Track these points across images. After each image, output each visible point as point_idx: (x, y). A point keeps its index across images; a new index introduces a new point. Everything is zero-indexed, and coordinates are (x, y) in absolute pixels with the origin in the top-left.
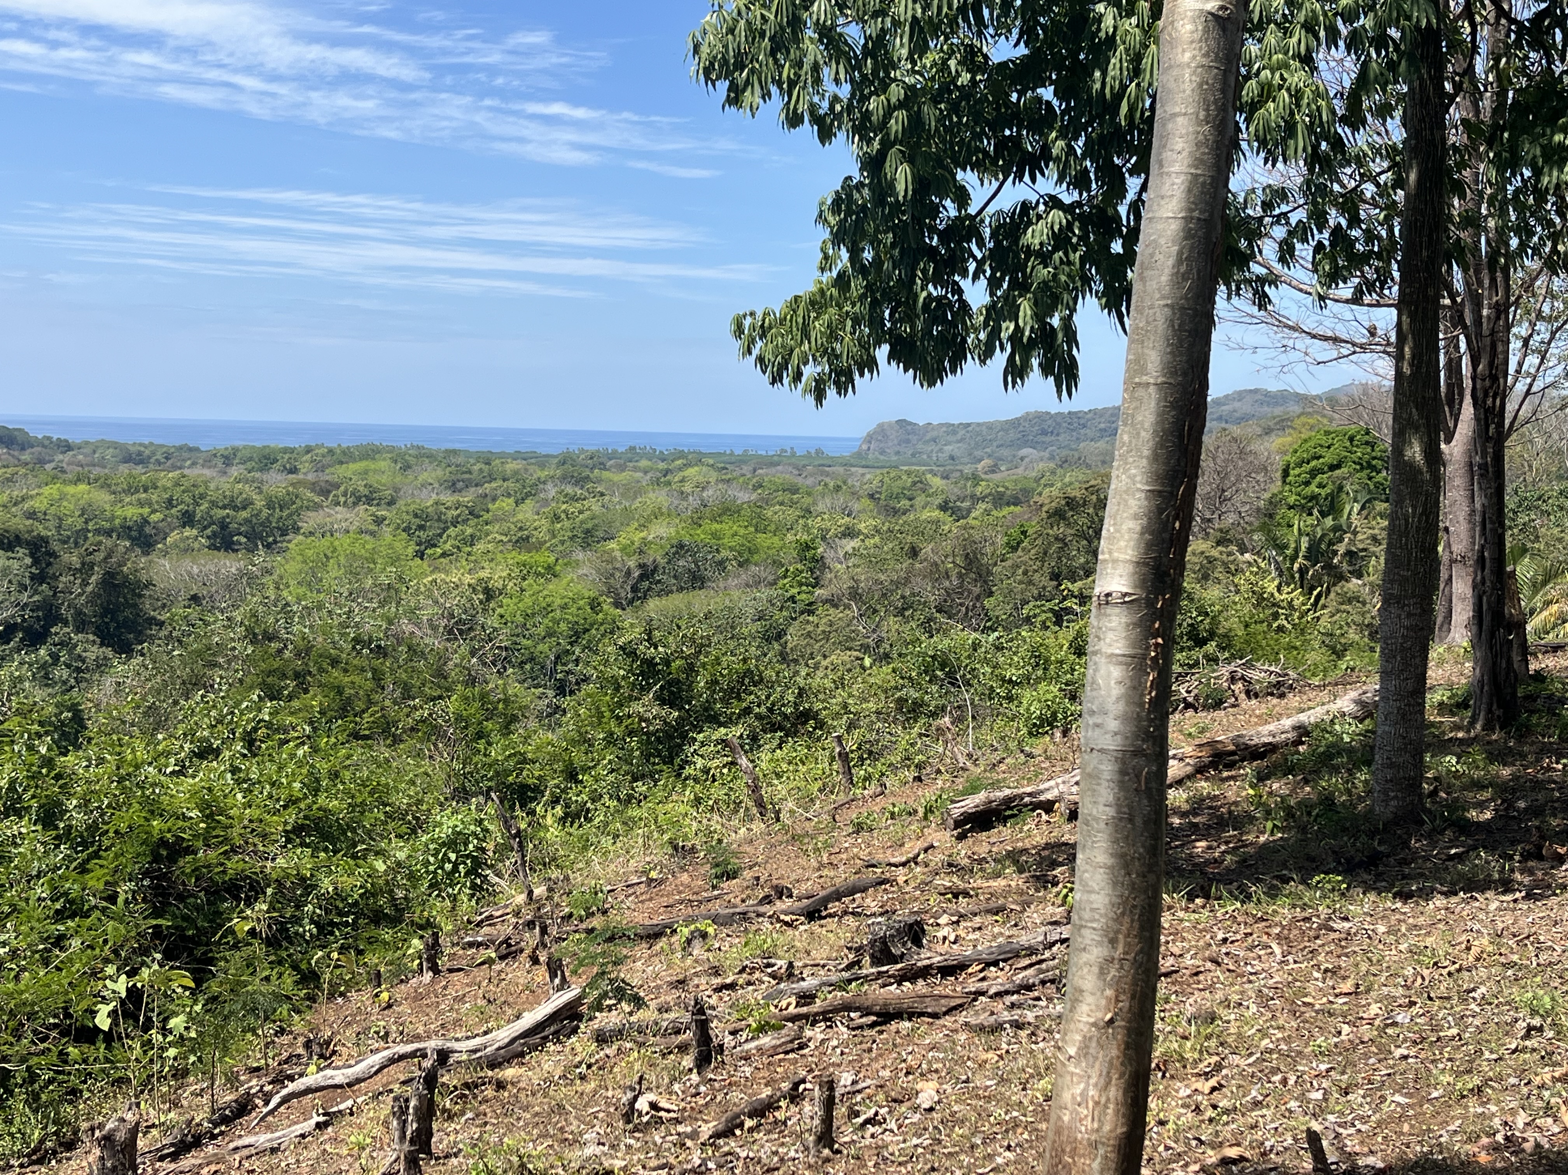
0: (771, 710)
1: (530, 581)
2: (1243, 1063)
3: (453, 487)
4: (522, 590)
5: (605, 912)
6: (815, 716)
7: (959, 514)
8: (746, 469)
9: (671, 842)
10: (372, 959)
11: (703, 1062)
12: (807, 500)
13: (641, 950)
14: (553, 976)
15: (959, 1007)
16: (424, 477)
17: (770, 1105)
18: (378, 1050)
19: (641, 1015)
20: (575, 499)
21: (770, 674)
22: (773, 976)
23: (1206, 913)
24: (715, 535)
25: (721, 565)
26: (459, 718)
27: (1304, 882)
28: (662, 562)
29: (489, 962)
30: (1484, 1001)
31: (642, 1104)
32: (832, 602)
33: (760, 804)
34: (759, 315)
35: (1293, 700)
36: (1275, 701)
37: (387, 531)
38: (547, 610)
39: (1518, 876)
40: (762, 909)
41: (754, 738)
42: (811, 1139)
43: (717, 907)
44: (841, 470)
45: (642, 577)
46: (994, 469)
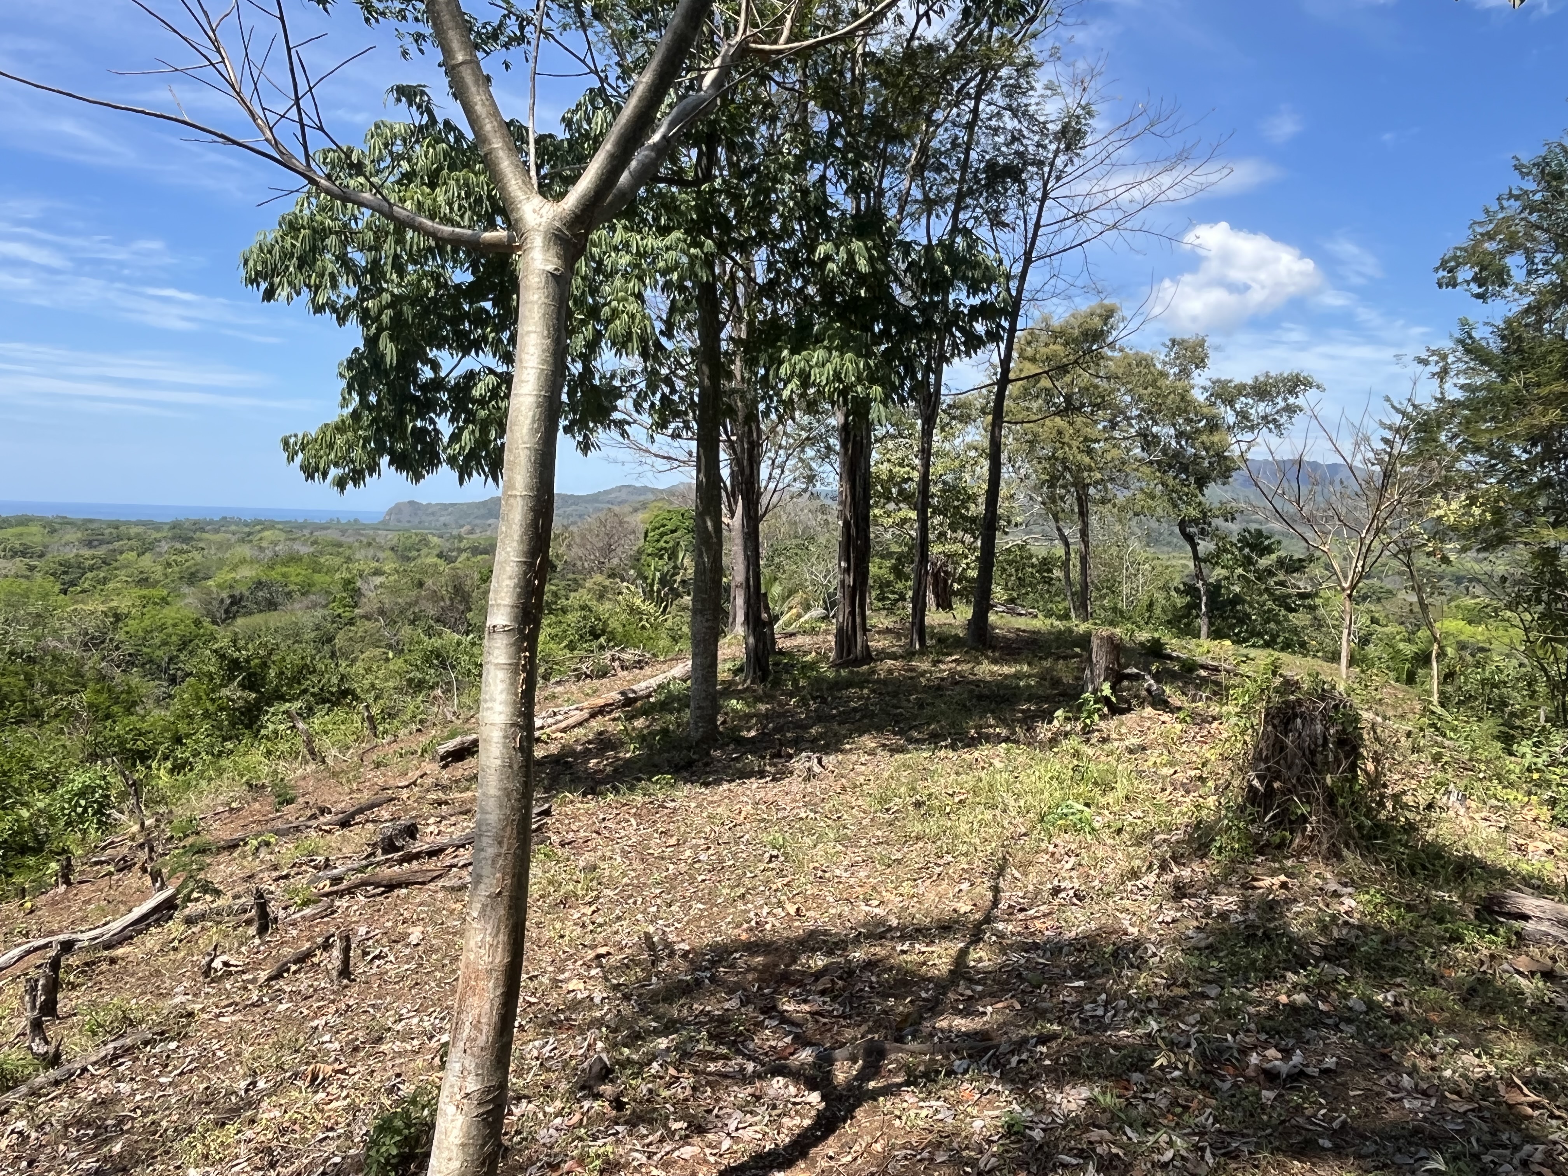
0: (321, 690)
1: (150, 607)
2: (611, 893)
3: (90, 544)
4: (143, 614)
5: (198, 833)
6: (353, 693)
7: (450, 560)
8: (306, 532)
9: (247, 783)
10: (18, 879)
11: (262, 930)
12: (348, 552)
13: (224, 857)
14: (154, 881)
15: (440, 876)
16: (69, 537)
17: (309, 954)
18: (20, 945)
19: (220, 902)
20: (182, 552)
21: (321, 666)
22: (315, 867)
23: (593, 803)
24: (284, 575)
25: (289, 594)
26: (91, 705)
27: (650, 780)
28: (247, 593)
29: (110, 874)
30: (749, 842)
31: (217, 964)
32: (367, 617)
33: (312, 752)
34: (300, 437)
35: (648, 670)
36: (637, 671)
37: (38, 576)
38: (162, 628)
39: (768, 768)
40: (309, 823)
41: (310, 709)
42: (335, 973)
43: (279, 824)
44: (371, 532)
45: (232, 604)
46: (471, 532)
